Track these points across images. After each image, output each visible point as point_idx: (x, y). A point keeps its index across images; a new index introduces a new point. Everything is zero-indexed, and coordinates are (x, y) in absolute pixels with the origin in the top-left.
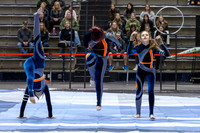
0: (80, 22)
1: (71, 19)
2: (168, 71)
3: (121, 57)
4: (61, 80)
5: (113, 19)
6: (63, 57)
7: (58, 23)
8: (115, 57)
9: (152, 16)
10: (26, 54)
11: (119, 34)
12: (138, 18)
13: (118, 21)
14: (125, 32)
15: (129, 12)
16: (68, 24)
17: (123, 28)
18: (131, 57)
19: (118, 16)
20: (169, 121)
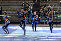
0: (33, 9)
1: (30, 8)
2: (55, 21)
3: (43, 18)
4: (28, 24)
5: (41, 8)
6: (28, 18)
7: (27, 9)
8: (41, 18)
9: (51, 7)
10: (19, 17)
11: (42, 12)
12: (47, 8)
13: (42, 9)
14: (44, 11)
15: (45, 6)
16: (30, 9)
17: (43, 10)
18: (45, 18)
19: (42, 7)
20: (55, 34)
